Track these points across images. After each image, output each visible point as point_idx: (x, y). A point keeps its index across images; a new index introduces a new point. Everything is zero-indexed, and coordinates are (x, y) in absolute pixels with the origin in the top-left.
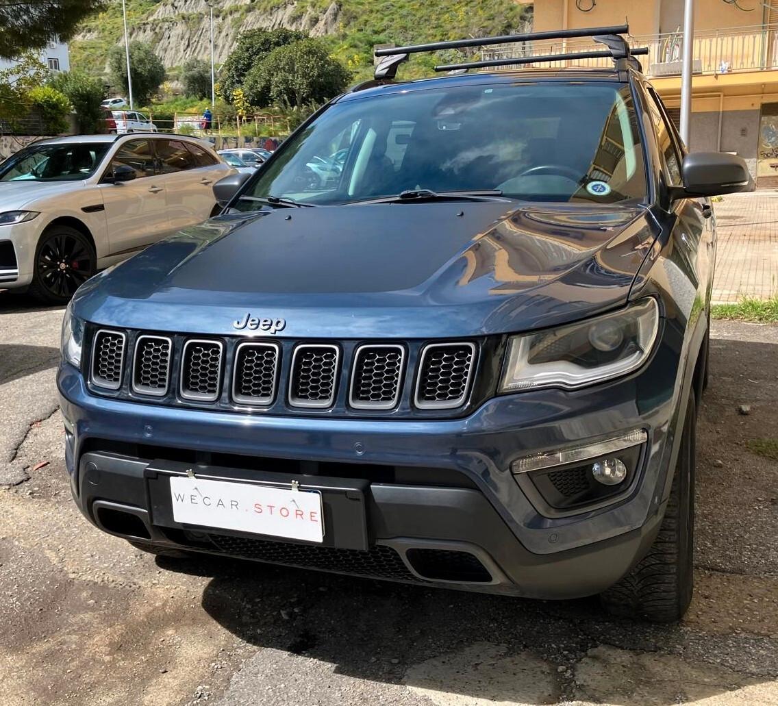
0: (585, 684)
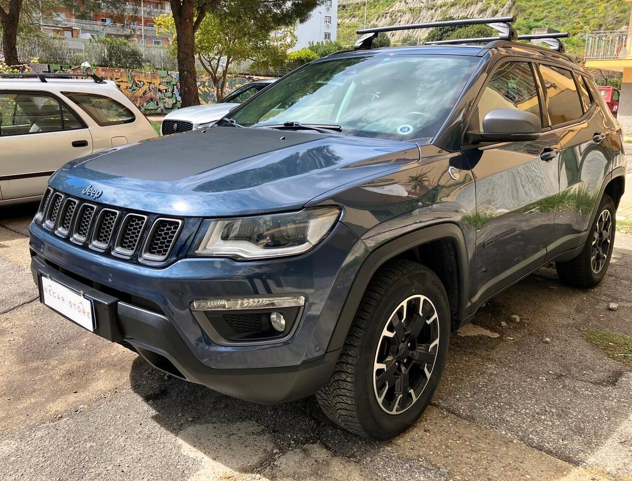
0: (279, 465)
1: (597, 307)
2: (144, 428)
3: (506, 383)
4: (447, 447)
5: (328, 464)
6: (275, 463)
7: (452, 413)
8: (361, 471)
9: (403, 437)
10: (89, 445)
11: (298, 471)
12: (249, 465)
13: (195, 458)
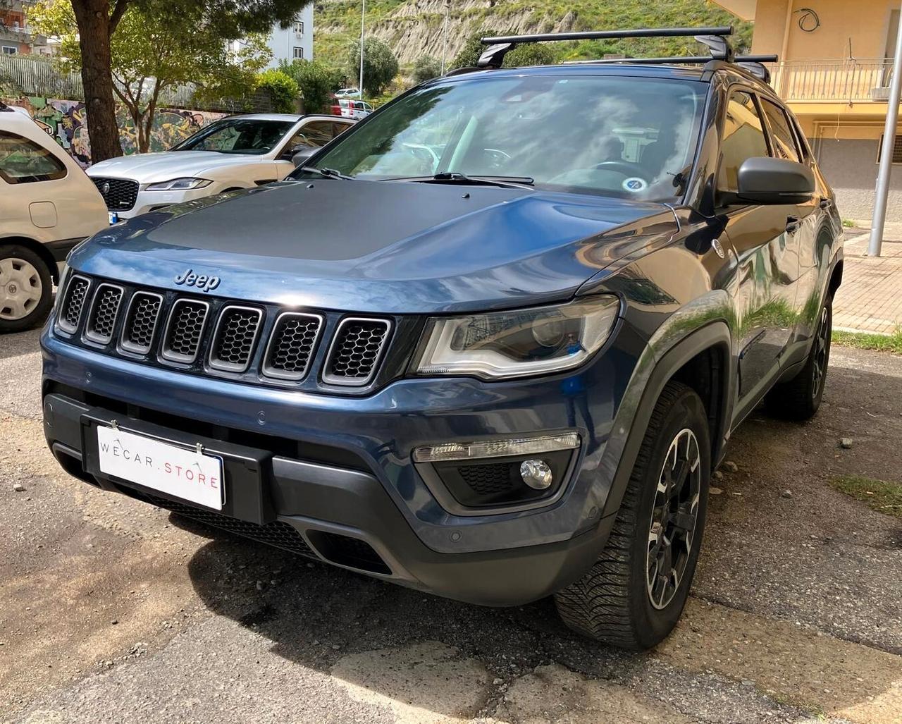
0: (513, 701)
1: (825, 445)
2: (266, 667)
3: (767, 555)
4: (736, 651)
5: (583, 692)
6: (506, 699)
7: (718, 602)
8: (636, 697)
9: (668, 643)
10: (189, 703)
11: (546, 706)
12: (467, 705)
13: (377, 704)
